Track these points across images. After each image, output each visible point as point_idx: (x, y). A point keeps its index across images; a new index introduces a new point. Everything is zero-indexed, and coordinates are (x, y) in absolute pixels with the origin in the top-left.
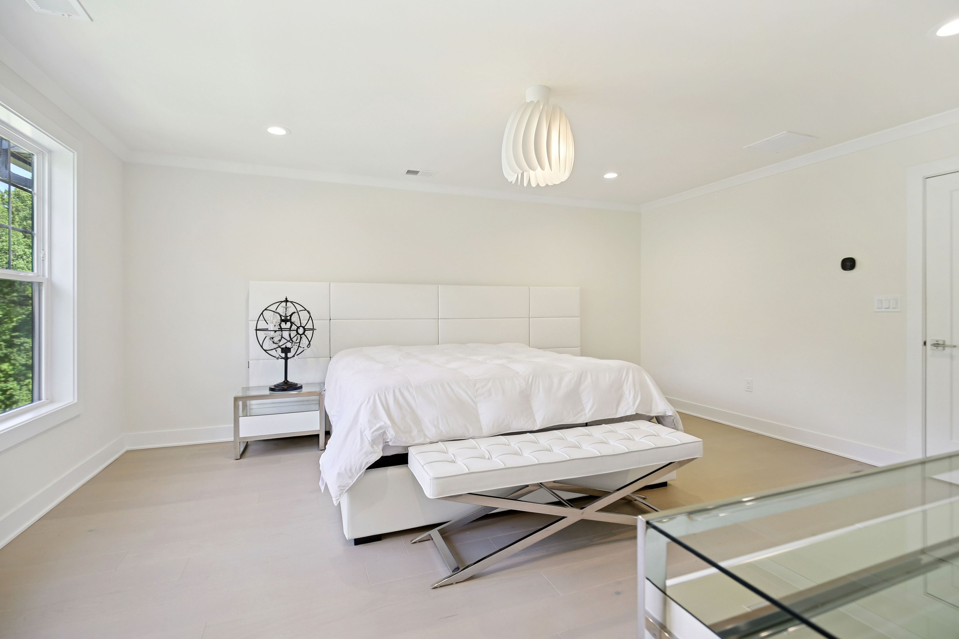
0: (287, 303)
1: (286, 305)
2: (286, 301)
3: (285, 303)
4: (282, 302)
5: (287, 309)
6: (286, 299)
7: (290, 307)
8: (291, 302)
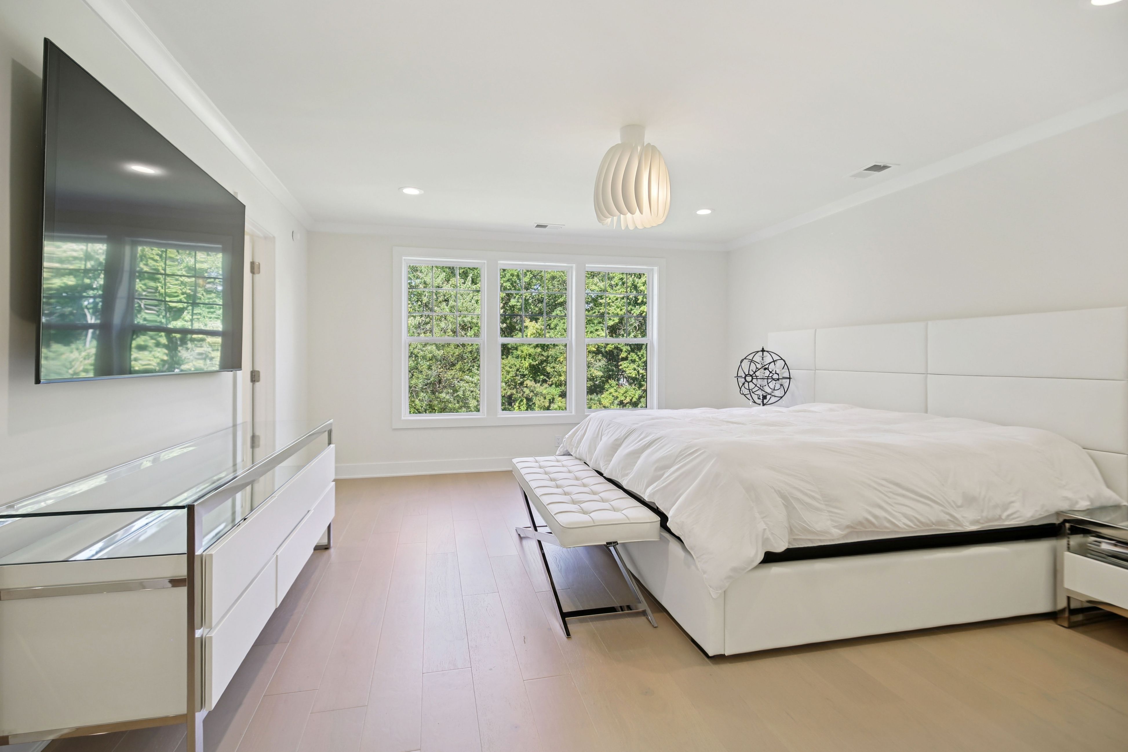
0: (764, 352)
1: (763, 355)
2: (763, 351)
3: (762, 352)
4: (758, 352)
5: (764, 358)
6: (763, 349)
7: (766, 356)
8: (767, 351)
